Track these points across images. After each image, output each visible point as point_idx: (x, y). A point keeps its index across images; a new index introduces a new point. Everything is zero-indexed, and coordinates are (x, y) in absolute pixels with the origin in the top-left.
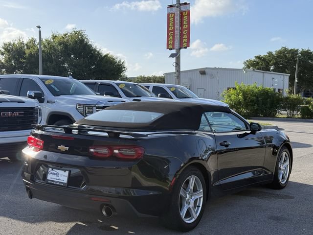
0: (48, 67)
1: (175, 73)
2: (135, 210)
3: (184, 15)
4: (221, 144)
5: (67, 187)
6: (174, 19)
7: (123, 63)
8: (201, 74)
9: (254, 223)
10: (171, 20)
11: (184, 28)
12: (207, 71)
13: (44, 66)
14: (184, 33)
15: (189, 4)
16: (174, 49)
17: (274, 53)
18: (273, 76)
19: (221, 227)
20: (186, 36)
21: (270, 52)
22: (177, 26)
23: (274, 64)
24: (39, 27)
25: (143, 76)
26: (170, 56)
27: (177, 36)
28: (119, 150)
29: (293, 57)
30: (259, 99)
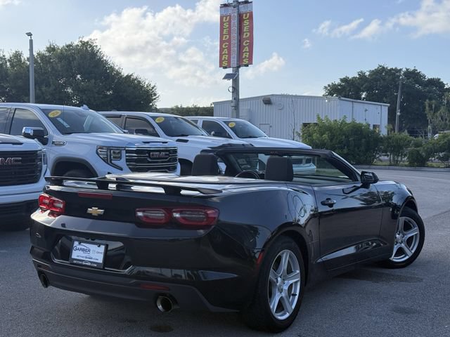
0: (43, 93)
1: (232, 102)
2: (205, 300)
3: (244, 18)
4: (323, 204)
5: (104, 269)
6: (230, 25)
7: (153, 88)
8: (266, 104)
9: (374, 318)
10: (226, 25)
11: (244, 37)
12: (273, 100)
13: (37, 91)
14: (244, 44)
15: (251, 2)
16: (230, 67)
17: (367, 74)
18: (366, 107)
19: (327, 325)
20: (247, 49)
21: (361, 72)
22: (235, 35)
23: (367, 90)
24: (30, 34)
25: (179, 106)
26: (225, 78)
27: (234, 49)
28: (181, 212)
29: (393, 80)
30: (351, 139)
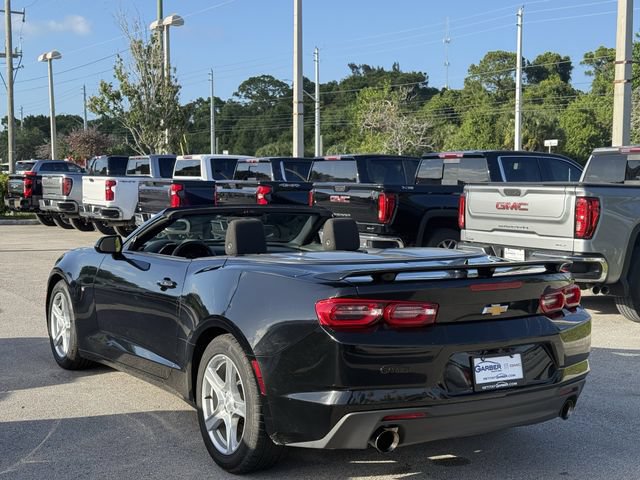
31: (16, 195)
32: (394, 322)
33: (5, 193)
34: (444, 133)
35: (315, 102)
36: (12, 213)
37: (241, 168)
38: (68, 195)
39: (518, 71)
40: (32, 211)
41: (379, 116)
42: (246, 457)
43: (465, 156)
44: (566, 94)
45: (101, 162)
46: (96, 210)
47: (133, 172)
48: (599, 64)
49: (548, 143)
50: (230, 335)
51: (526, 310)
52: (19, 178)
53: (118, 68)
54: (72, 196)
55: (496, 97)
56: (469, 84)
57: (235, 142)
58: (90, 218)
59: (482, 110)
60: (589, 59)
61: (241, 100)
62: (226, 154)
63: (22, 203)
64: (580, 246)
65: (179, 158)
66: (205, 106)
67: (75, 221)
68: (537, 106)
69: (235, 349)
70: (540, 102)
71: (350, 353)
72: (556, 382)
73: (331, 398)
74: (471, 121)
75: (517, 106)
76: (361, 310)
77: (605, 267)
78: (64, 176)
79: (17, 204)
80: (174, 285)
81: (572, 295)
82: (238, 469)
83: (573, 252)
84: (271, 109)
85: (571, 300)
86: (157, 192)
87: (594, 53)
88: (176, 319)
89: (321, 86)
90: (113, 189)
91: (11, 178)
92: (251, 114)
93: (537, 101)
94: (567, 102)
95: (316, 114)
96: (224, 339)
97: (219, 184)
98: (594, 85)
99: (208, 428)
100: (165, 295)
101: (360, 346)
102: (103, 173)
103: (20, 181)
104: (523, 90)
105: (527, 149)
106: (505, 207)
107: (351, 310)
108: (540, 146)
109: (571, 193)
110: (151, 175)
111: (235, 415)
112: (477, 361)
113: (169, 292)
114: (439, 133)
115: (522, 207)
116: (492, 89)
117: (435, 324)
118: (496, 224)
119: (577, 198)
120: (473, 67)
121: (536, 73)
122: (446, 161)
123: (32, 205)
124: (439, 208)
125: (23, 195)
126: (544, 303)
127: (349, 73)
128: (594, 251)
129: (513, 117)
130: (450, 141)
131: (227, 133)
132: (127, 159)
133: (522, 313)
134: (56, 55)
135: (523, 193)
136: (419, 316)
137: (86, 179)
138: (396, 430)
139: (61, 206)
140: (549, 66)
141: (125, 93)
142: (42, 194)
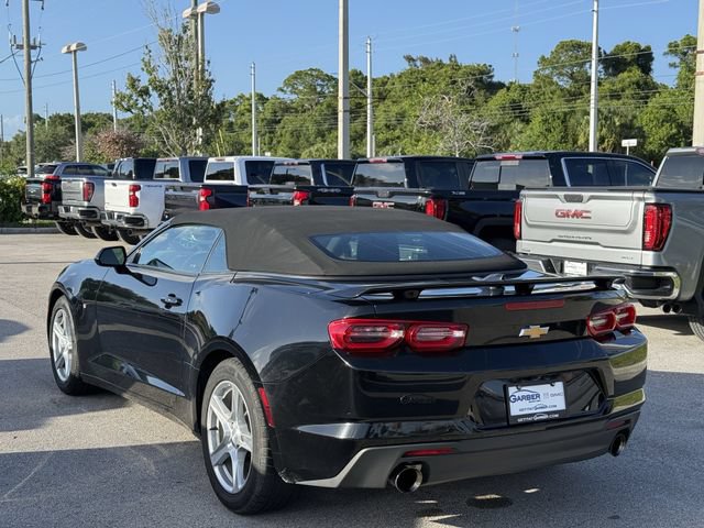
31: (34, 201)
32: (419, 345)
33: (22, 198)
34: (511, 132)
35: (366, 97)
36: (30, 221)
37: (278, 171)
38: (89, 201)
39: (594, 63)
40: (51, 219)
41: (434, 113)
42: (253, 497)
43: (525, 158)
44: (646, 89)
45: (127, 165)
46: (119, 217)
47: (161, 175)
48: (685, 54)
49: (626, 143)
50: (236, 359)
51: (573, 332)
52: (36, 182)
53: (146, 60)
54: (94, 202)
55: (569, 92)
56: (538, 77)
57: (279, 142)
58: (112, 227)
59: (553, 107)
60: (673, 49)
61: (286, 96)
62: (268, 156)
63: (40, 209)
64: (649, 259)
65: (211, 160)
66: (247, 102)
67: (98, 229)
68: (615, 102)
69: (241, 374)
70: (618, 97)
71: (366, 380)
72: (604, 413)
73: (344, 431)
74: (540, 119)
75: (592, 102)
76: (380, 332)
77: (677, 282)
78: (85, 180)
79: (35, 210)
80: (179, 303)
81: (625, 315)
82: (244, 509)
83: (641, 266)
84: (319, 106)
85: (623, 321)
86: (185, 198)
87: (679, 42)
88: (181, 341)
89: (374, 80)
90: (138, 194)
91: (29, 182)
92: (297, 111)
93: (615, 96)
94: (648, 97)
95: (369, 112)
96: (230, 364)
97: (252, 189)
98: (680, 78)
99: (213, 463)
100: (170, 314)
101: (384, 373)
102: (129, 177)
103: (38, 185)
104: (599, 84)
105: (604, 149)
106: (566, 215)
107: (368, 332)
108: (617, 146)
109: (640, 199)
110: (180, 179)
111: (242, 449)
112: (512, 390)
113: (173, 310)
114: (505, 132)
115: (584, 215)
116: (565, 83)
117: (464, 347)
118: (556, 234)
119: (646, 204)
120: (543, 58)
121: (613, 64)
122: (503, 163)
123: (50, 213)
124: (495, 216)
125: (41, 201)
126: (591, 324)
127: (406, 66)
128: (665, 264)
129: (588, 114)
130: (518, 141)
131: (270, 133)
132: (155, 161)
133: (568, 335)
134: (82, 47)
135: (585, 199)
136: (447, 338)
137: (108, 183)
138: (419, 467)
139: (82, 213)
140: (628, 56)
141: (155, 89)
142: (61, 200)
